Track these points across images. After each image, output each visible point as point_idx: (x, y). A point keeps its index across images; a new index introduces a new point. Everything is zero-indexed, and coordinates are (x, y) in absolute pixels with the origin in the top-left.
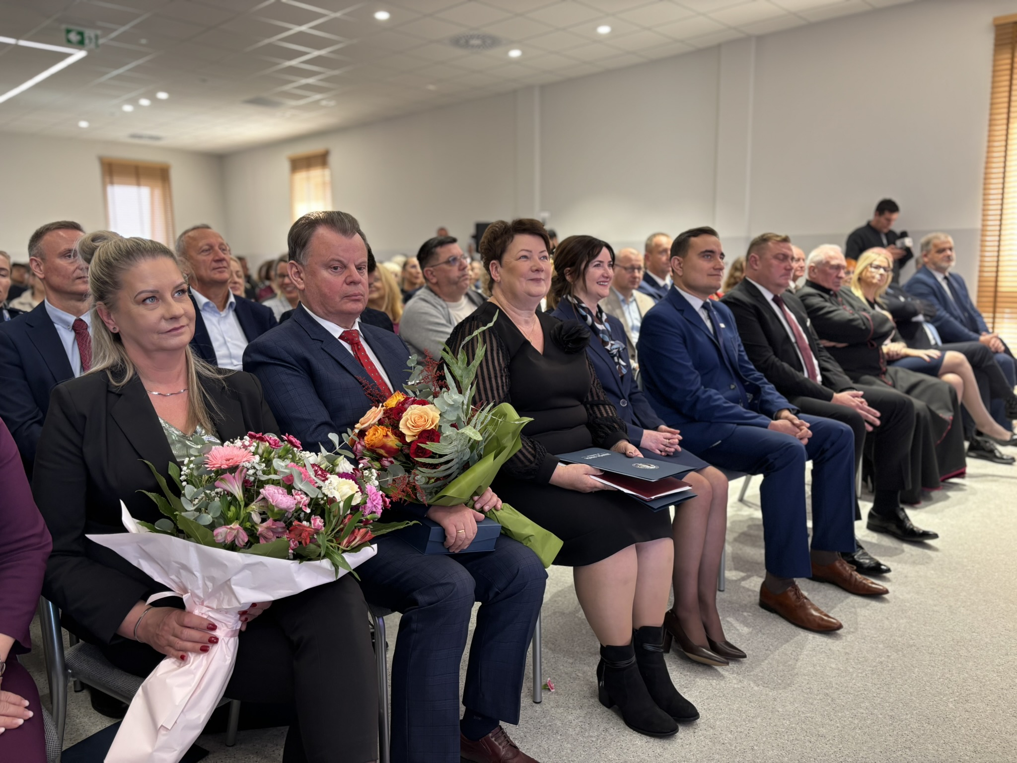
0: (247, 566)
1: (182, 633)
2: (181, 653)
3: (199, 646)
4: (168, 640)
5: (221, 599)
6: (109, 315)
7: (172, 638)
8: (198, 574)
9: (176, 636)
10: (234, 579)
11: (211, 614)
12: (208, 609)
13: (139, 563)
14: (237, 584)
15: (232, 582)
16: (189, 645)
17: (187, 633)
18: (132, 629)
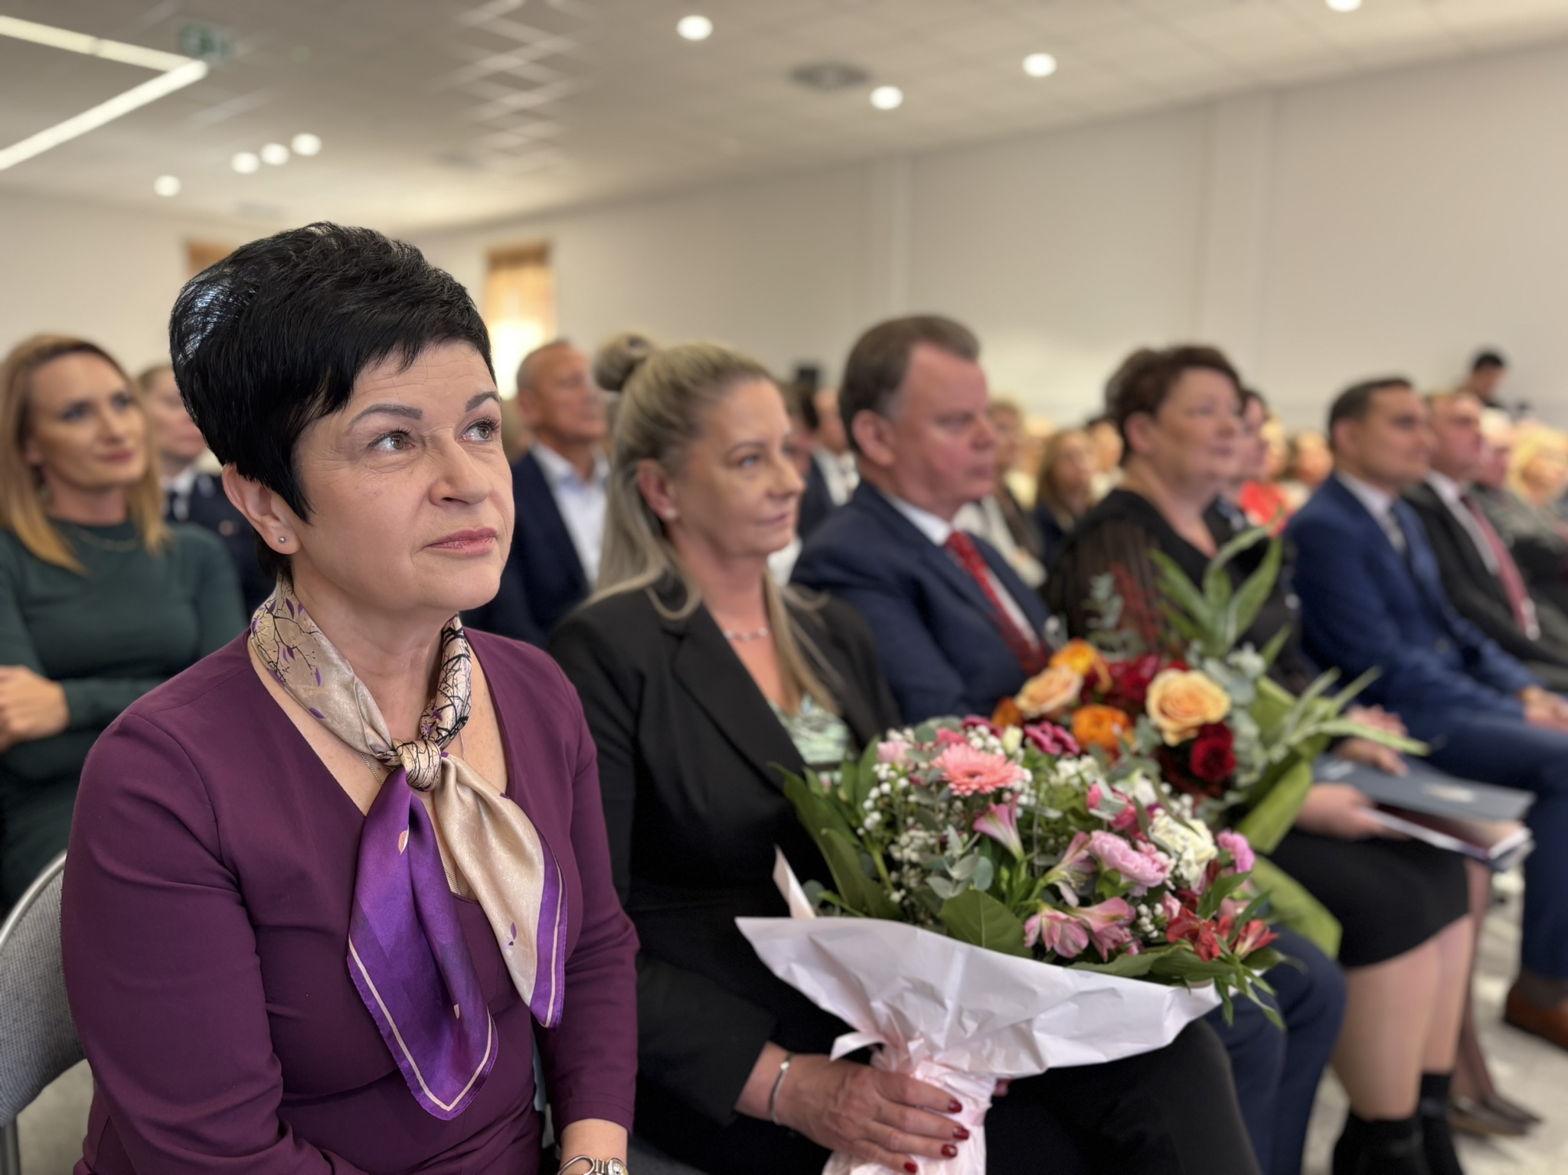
0: (1080, 996)
1: (903, 1117)
2: (902, 1160)
3: (937, 1146)
4: (866, 1129)
5: (985, 1053)
6: (662, 488)
7: (875, 1126)
8: (950, 1004)
9: (886, 1122)
10: (1042, 1019)
11: (951, 1081)
12: (945, 1070)
13: (789, 971)
14: (1045, 1030)
15: (1037, 1024)
16: (917, 1142)
17: (914, 1117)
18: (764, 1096)
